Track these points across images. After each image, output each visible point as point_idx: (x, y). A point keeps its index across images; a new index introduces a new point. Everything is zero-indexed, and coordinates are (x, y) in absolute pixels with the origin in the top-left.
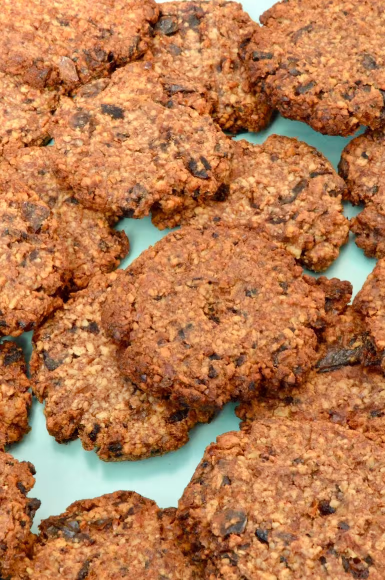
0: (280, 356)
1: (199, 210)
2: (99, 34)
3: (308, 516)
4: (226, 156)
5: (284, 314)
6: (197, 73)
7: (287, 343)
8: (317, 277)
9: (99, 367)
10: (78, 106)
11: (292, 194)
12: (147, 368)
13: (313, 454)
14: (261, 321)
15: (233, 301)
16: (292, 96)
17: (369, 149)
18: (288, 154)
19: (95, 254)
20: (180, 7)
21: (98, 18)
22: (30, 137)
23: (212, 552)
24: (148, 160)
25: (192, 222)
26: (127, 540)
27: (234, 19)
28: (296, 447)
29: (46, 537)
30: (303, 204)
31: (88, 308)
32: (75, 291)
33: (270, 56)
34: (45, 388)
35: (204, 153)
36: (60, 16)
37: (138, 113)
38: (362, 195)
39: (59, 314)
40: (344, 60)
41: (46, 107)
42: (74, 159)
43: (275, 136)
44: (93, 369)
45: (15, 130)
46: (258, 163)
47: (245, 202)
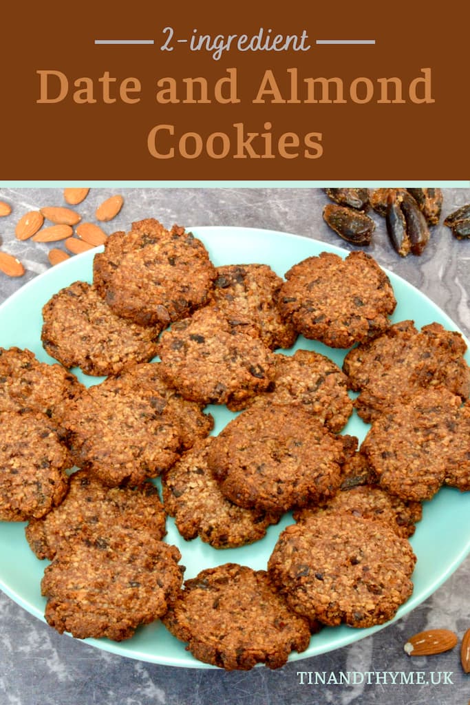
0: (319, 480)
1: (257, 398)
2: (181, 290)
3: (345, 566)
4: (273, 363)
5: (319, 455)
6: (245, 312)
7: (323, 472)
8: (336, 435)
9: (208, 494)
10: (175, 336)
11: (316, 386)
12: (241, 489)
13: (344, 533)
14: (306, 460)
15: (287, 449)
16: (311, 325)
17: (361, 356)
18: (311, 361)
19: (195, 427)
20: (230, 269)
21: (179, 279)
22: (141, 358)
23: (290, 587)
24: (224, 368)
25: (253, 405)
26: (238, 587)
27: (266, 276)
28: (333, 530)
29: (189, 589)
30: (323, 391)
31: (196, 459)
32: (186, 450)
33: (294, 300)
34: (176, 507)
35: (259, 362)
36: (154, 279)
37: (214, 339)
38: (359, 384)
39: (178, 464)
40: (343, 301)
41: (148, 337)
42: (177, 369)
43: (300, 351)
44: (204, 494)
45: (131, 353)
46: (291, 368)
47: (286, 391)
